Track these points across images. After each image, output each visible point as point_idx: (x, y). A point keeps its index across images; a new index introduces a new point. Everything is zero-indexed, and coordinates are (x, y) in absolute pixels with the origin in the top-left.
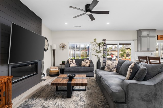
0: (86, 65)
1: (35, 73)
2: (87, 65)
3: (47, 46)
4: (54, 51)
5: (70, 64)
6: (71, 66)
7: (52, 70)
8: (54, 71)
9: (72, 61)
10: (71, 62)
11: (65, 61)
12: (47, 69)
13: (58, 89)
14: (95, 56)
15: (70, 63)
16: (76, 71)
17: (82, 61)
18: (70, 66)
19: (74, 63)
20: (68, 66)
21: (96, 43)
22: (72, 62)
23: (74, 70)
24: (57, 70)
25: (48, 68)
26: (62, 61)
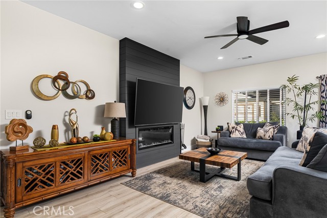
0: (264, 136)
1: (170, 141)
2: (267, 137)
3: (193, 100)
4: (205, 108)
5: (230, 133)
6: (233, 136)
7: (199, 140)
8: (202, 142)
9: (236, 126)
10: (233, 128)
11: (222, 126)
12: (193, 138)
13: (195, 169)
14: (293, 117)
15: (230, 130)
16: (239, 146)
17: (259, 128)
18: (230, 137)
19: (239, 131)
20: (225, 136)
21: (296, 88)
22: (236, 130)
23: (236, 144)
24: (208, 141)
25: (195, 138)
26: (218, 126)
